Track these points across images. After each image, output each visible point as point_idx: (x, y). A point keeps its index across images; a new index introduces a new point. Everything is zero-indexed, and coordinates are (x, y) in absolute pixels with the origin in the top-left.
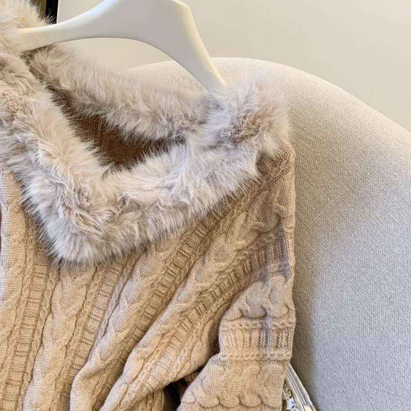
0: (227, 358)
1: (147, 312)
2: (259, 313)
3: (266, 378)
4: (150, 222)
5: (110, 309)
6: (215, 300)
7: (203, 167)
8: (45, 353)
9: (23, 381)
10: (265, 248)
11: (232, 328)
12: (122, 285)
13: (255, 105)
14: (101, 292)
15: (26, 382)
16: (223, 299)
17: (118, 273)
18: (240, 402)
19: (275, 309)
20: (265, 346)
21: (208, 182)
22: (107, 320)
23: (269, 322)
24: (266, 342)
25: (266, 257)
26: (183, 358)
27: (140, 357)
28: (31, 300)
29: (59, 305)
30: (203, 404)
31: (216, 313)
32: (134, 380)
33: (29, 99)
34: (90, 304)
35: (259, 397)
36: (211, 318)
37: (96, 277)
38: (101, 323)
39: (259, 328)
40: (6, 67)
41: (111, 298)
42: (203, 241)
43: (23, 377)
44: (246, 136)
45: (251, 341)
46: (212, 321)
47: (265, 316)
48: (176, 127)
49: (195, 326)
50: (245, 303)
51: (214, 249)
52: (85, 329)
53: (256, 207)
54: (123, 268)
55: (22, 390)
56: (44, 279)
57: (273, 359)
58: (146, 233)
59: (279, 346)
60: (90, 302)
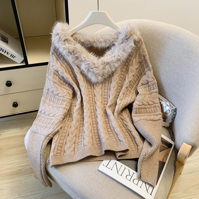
2: (146, 82)
3: (153, 97)
4: (112, 66)
5: (109, 92)
6: (134, 84)
7: (121, 48)
8: (97, 104)
10: (143, 66)
11: (141, 88)
12: (110, 85)
13: (129, 29)
14: (105, 89)
15: (95, 111)
18: (148, 104)
19: (150, 80)
21: (123, 52)
22: (109, 94)
23: (150, 83)
24: (151, 89)
25: (144, 68)
27: (120, 100)
29: (96, 94)
30: (139, 105)
31: (135, 88)
32: (120, 104)
33: (76, 46)
34: (103, 92)
35: (153, 102)
36: (134, 89)
37: (103, 86)
38: (107, 96)
39: (148, 86)
40: (69, 40)
41: (108, 89)
42: (126, 69)
44: (129, 37)
45: (146, 90)
47: (148, 83)
48: (111, 42)
49: (131, 91)
50: (142, 81)
51: (130, 70)
52: (104, 98)
53: (137, 56)
54: (109, 82)
55: (95, 113)
56: (91, 89)
57: (154, 92)
58: (112, 70)
59: (154, 89)
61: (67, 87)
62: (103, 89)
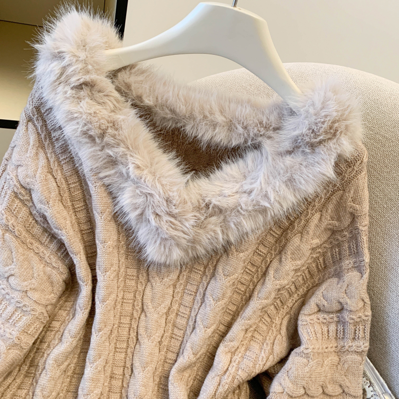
0: (310, 351)
1: (229, 309)
2: (336, 307)
3: (346, 368)
5: (196, 307)
6: (290, 296)
8: (142, 349)
9: (124, 374)
10: (339, 246)
11: (311, 322)
12: (205, 284)
14: (186, 291)
15: (127, 376)
16: (298, 294)
17: (200, 272)
18: (323, 391)
19: (352, 304)
20: (343, 338)
21: (287, 185)
22: (194, 317)
23: (346, 316)
24: (344, 335)
25: (340, 254)
26: (267, 351)
27: (227, 351)
28: (125, 301)
29: (150, 304)
30: (291, 394)
32: (225, 372)
33: (118, 116)
34: (177, 302)
35: (341, 386)
36: (287, 313)
37: (181, 277)
38: (188, 320)
39: (336, 321)
40: (96, 87)
41: (196, 296)
42: (278, 240)
43: (123, 371)
45: (329, 334)
46: (288, 316)
47: (341, 310)
48: (251, 134)
49: (274, 321)
50: (322, 299)
51: (290, 248)
52: (174, 326)
53: (331, 207)
54: (205, 268)
55: (124, 383)
56: (134, 281)
57: (352, 350)
58: (228, 235)
59: (356, 337)
60: (177, 300)
61: (49, 253)
62: (179, 289)
